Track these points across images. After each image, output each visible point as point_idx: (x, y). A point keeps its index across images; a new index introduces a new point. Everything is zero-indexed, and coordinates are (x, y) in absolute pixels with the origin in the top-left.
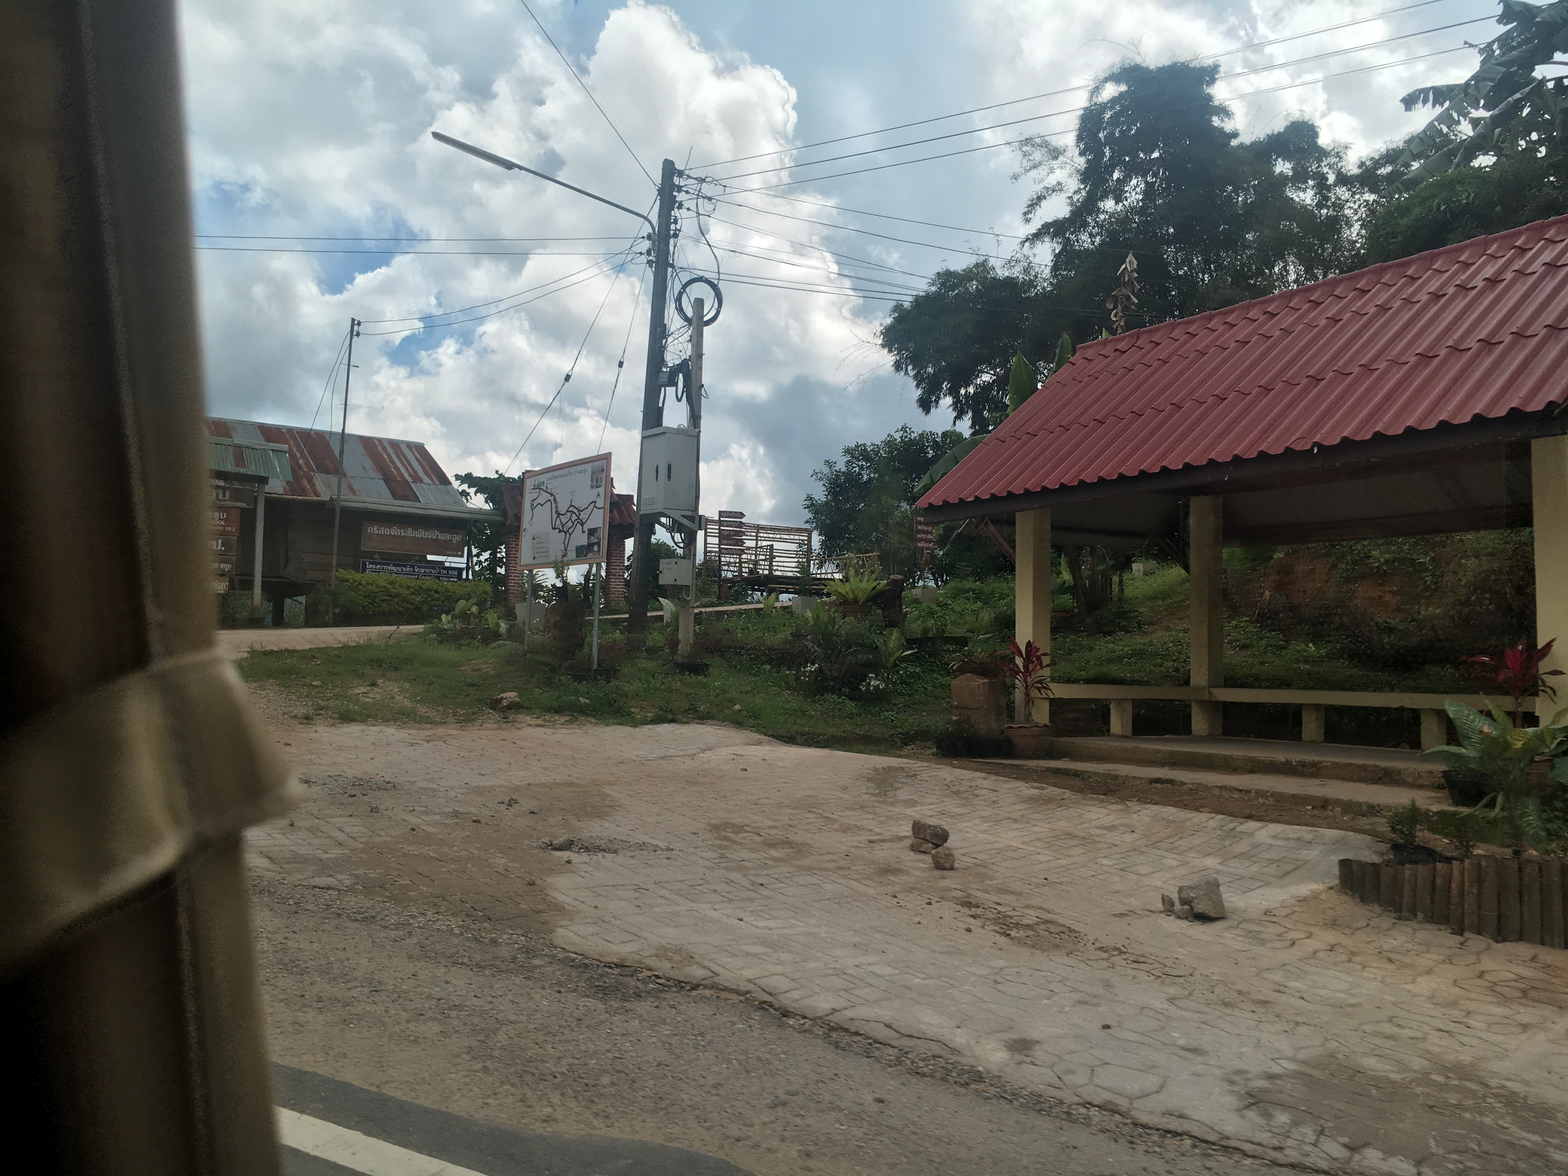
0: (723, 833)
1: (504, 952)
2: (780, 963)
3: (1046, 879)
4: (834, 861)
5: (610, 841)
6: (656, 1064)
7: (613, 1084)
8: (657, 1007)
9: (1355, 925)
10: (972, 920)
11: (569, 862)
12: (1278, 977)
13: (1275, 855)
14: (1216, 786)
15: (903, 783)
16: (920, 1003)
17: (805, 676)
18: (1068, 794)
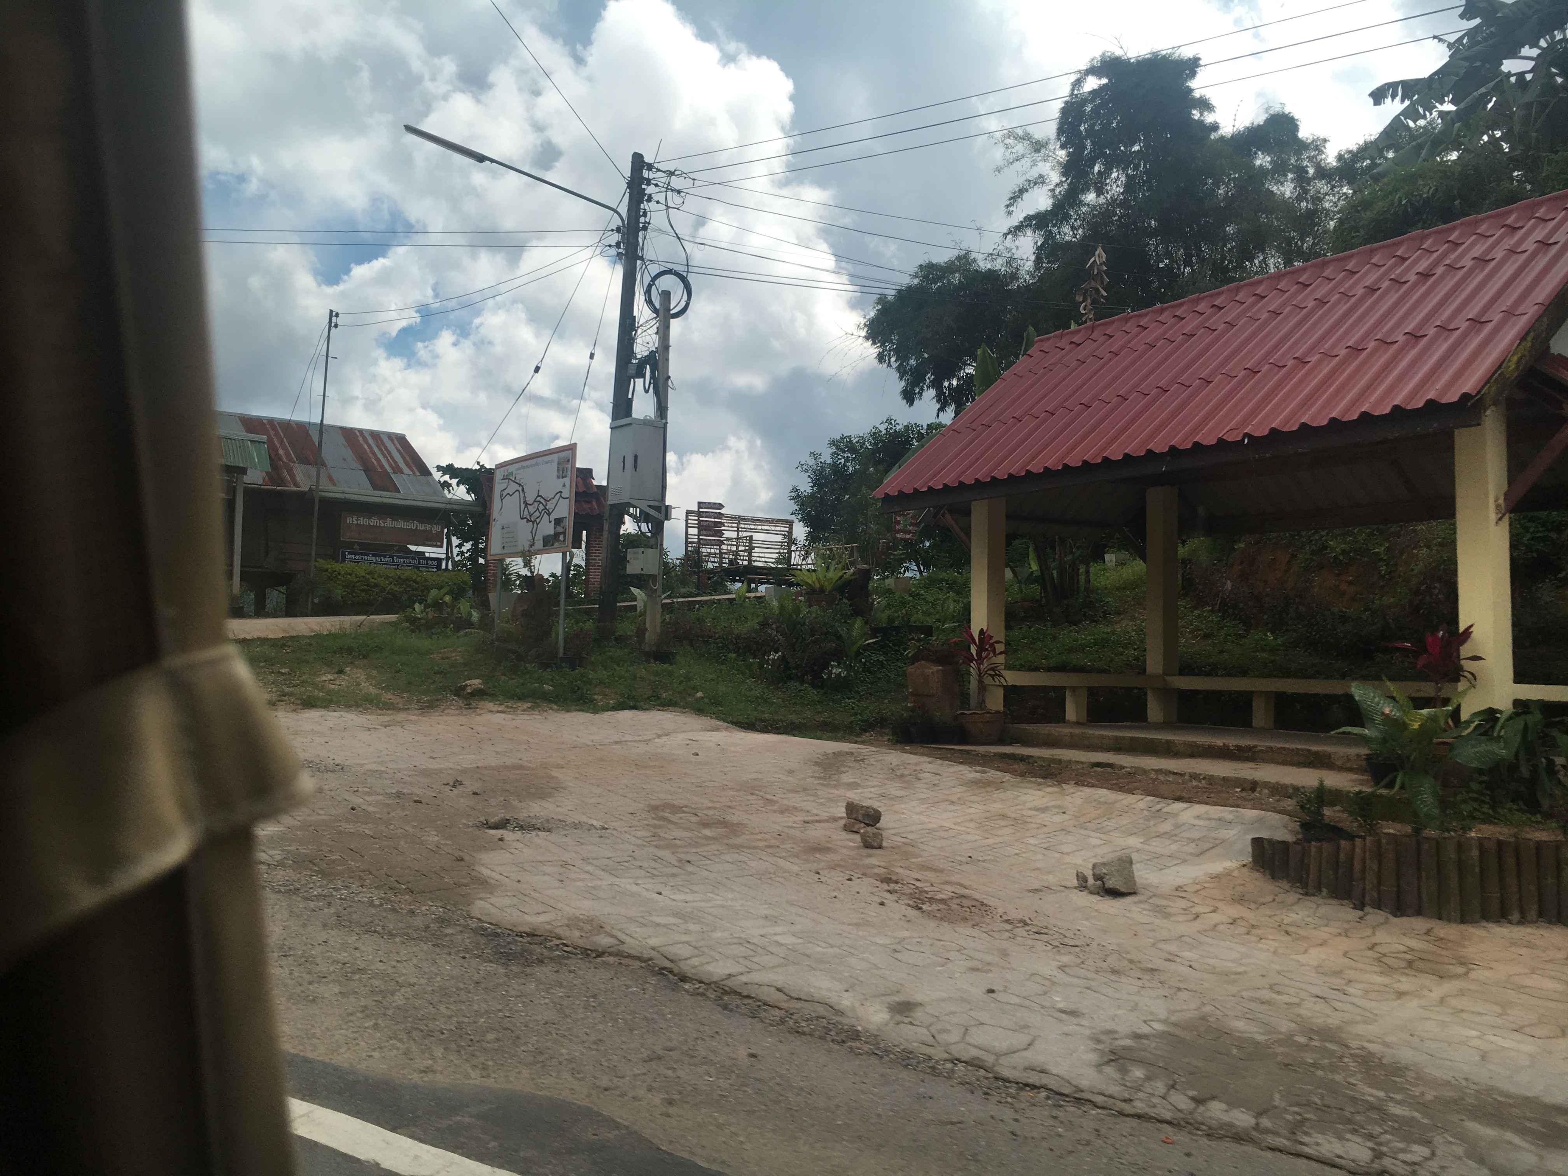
0: (662, 814)
1: (419, 922)
2: (687, 932)
3: (970, 857)
4: (765, 840)
5: (547, 820)
6: (543, 1022)
7: (498, 1040)
8: (557, 972)
9: (1261, 900)
10: (888, 895)
11: (501, 840)
12: (1172, 948)
13: (1196, 834)
14: (1153, 770)
15: (850, 767)
16: (814, 970)
17: (768, 665)
18: (1007, 778)
